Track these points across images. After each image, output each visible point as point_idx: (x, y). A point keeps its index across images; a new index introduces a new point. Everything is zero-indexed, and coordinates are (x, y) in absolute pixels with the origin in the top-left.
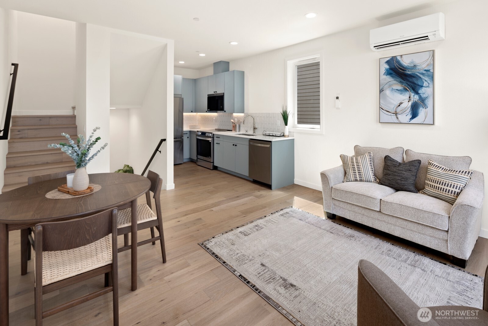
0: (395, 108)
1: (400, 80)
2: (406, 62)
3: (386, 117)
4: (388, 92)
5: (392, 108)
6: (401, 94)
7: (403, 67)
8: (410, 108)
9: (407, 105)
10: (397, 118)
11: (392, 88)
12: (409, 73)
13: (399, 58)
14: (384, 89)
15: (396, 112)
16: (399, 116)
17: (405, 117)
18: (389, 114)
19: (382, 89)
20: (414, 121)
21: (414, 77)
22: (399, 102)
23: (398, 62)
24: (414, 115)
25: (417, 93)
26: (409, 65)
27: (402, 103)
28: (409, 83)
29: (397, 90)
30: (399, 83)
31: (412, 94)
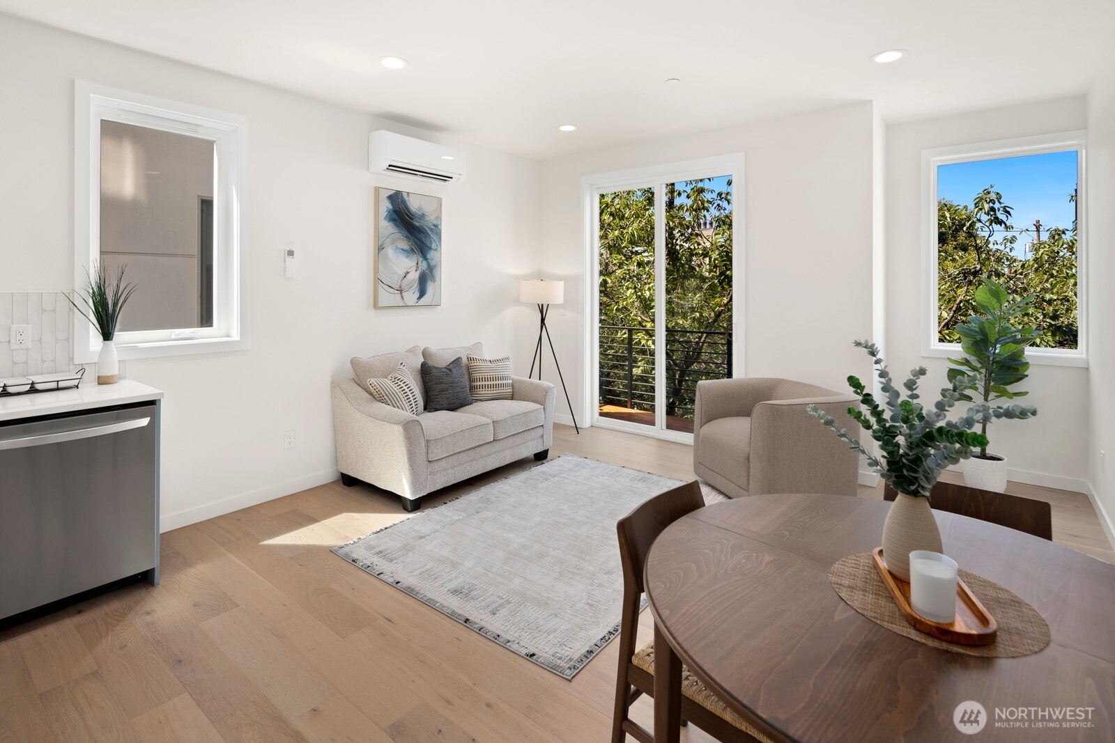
0: (399, 281)
1: (406, 233)
2: (414, 205)
3: (386, 297)
4: (390, 251)
5: (395, 281)
6: (407, 257)
7: (409, 212)
8: (417, 282)
9: (414, 276)
10: (402, 298)
11: (396, 246)
12: (417, 224)
13: (405, 195)
14: (385, 246)
15: (400, 287)
16: (405, 294)
17: (411, 297)
18: (392, 290)
19: (382, 245)
20: (423, 301)
21: (422, 232)
22: (405, 271)
23: (404, 202)
24: (422, 293)
25: (425, 258)
26: (416, 211)
27: (408, 273)
28: (416, 240)
29: (402, 249)
30: (405, 239)
31: (421, 259)
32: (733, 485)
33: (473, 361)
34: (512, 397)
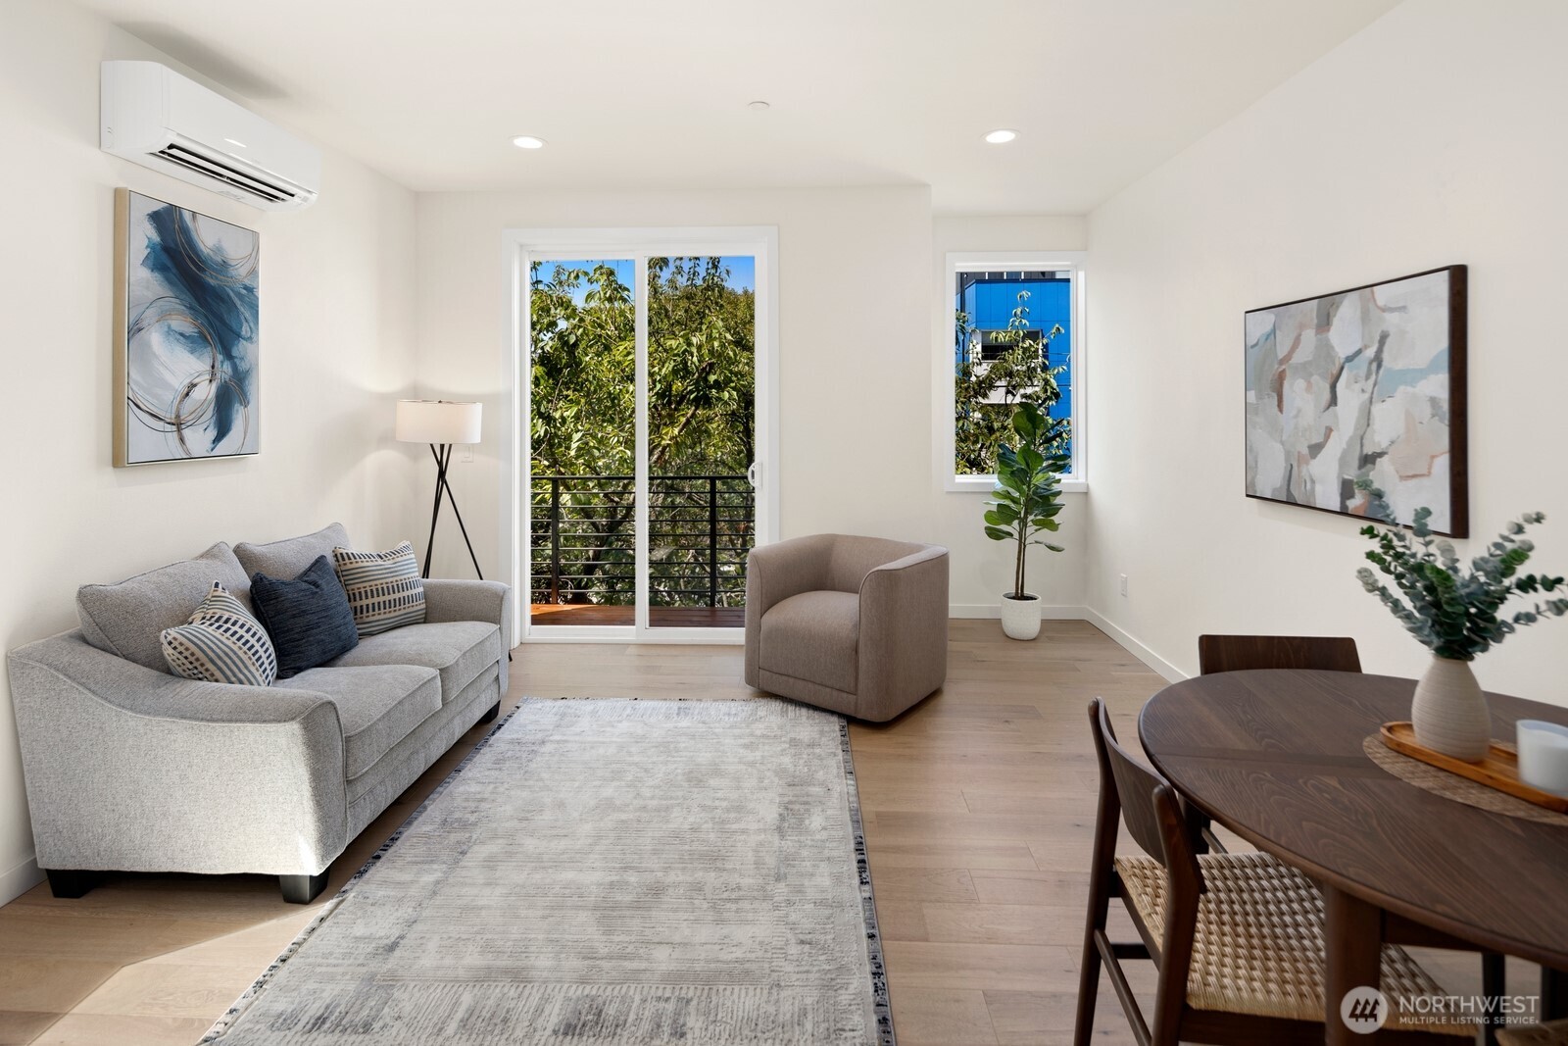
0: (176, 402)
1: (189, 298)
2: (206, 238)
3: (145, 439)
4: (155, 338)
5: (165, 402)
6: (192, 352)
7: (198, 256)
8: (213, 405)
9: (206, 392)
10: (182, 440)
11: (169, 327)
12: (212, 282)
13: (187, 217)
14: (144, 324)
15: (178, 416)
16: (186, 433)
17: (199, 438)
18: (160, 425)
19: (136, 323)
20: (224, 446)
21: (223, 300)
22: (187, 382)
23: (185, 231)
24: (223, 429)
25: (229, 355)
26: (211, 253)
27: (195, 385)
28: (211, 317)
29: (182, 334)
30: (187, 311)
31: (220, 357)
32: (828, 690)
33: (347, 561)
34: (427, 618)
